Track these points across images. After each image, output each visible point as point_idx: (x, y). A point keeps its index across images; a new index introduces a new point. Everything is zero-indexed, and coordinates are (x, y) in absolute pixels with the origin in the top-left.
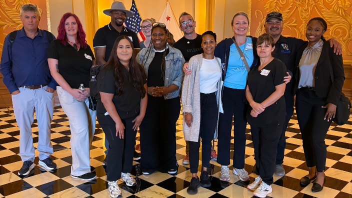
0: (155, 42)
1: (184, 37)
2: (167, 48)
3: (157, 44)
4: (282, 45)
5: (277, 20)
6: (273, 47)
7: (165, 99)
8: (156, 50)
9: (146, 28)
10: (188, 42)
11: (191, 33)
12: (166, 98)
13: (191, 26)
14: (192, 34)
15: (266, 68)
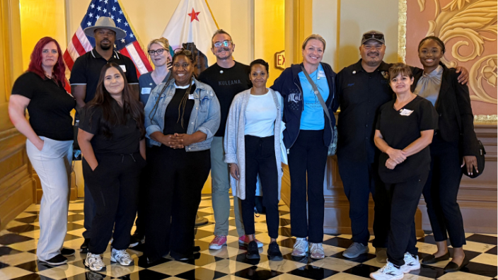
0: (177, 74)
1: (216, 64)
2: (193, 83)
3: (179, 78)
4: (383, 73)
5: (376, 43)
6: (411, 78)
7: (187, 150)
8: (178, 85)
9: (156, 54)
10: (222, 72)
11: (226, 58)
12: (189, 149)
13: (226, 49)
14: (228, 60)
15: (406, 107)
